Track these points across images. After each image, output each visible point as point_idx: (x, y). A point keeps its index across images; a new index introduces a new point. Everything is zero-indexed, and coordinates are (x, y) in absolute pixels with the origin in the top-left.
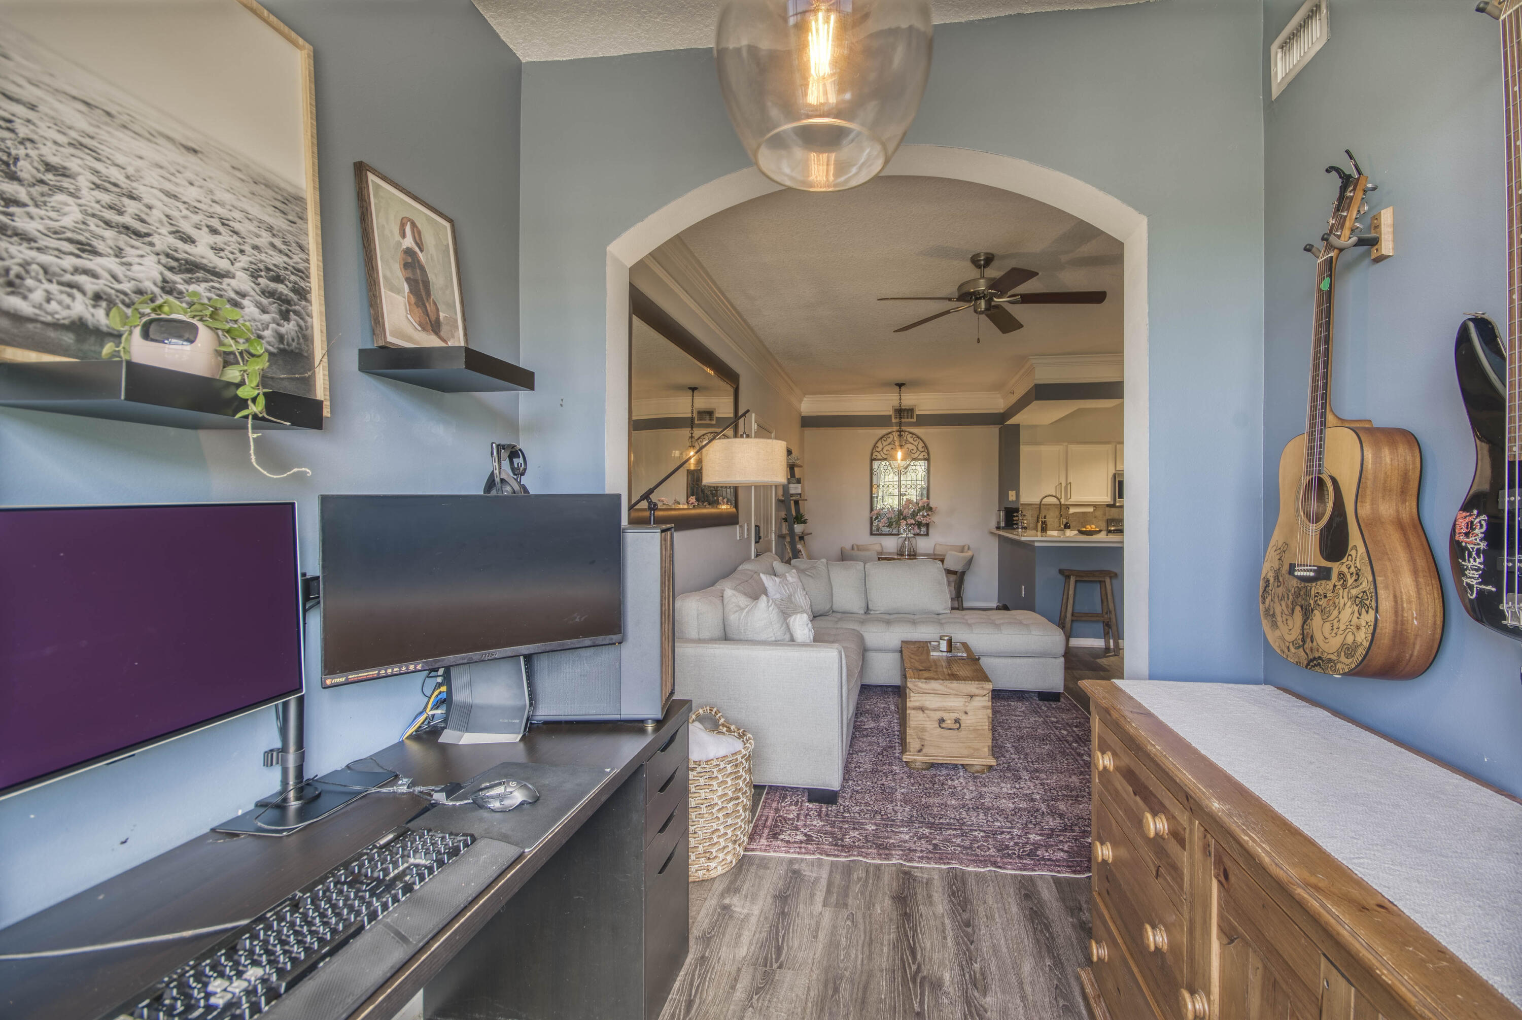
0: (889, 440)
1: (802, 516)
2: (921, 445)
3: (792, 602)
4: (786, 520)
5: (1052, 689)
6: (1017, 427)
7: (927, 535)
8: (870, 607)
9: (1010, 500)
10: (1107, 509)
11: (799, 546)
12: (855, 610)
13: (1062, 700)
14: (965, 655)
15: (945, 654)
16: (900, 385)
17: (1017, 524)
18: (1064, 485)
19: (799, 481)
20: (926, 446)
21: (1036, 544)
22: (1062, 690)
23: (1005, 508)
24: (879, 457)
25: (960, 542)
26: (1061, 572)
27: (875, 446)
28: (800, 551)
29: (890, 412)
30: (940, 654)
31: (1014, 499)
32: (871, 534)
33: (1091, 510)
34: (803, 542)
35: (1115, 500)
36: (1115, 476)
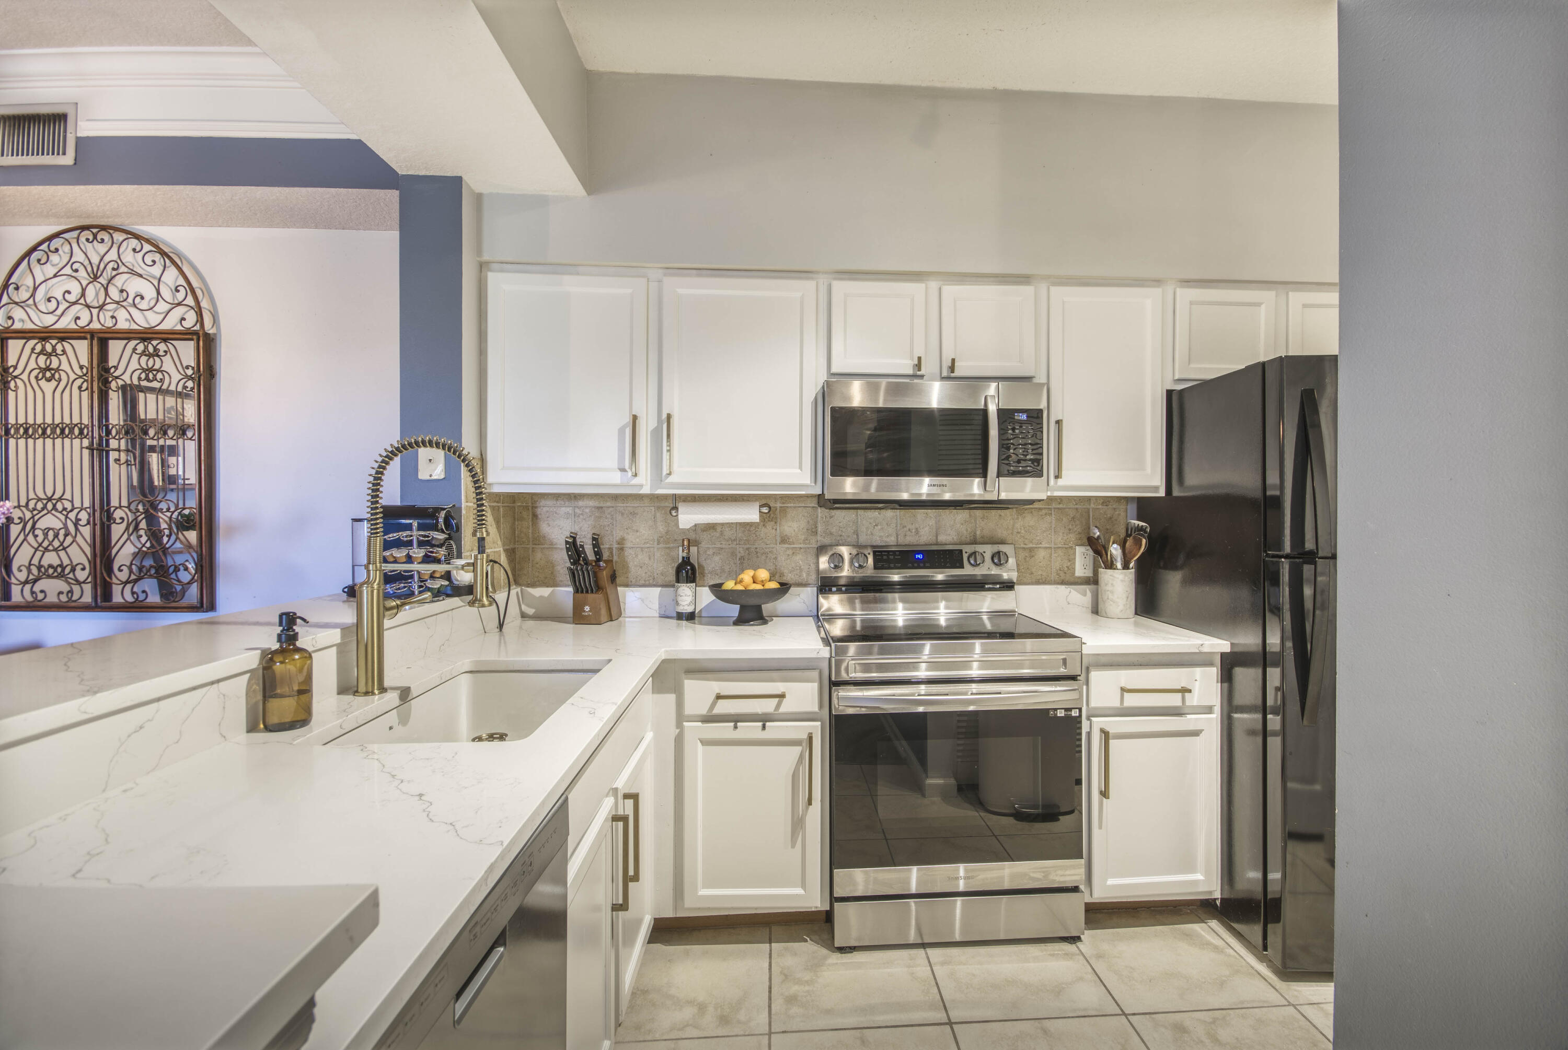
9: (423, 475)
18: (647, 423)
20: (189, 286)
24: (21, 321)
27: (8, 283)
33: (752, 514)
35: (821, 474)
36: (826, 392)
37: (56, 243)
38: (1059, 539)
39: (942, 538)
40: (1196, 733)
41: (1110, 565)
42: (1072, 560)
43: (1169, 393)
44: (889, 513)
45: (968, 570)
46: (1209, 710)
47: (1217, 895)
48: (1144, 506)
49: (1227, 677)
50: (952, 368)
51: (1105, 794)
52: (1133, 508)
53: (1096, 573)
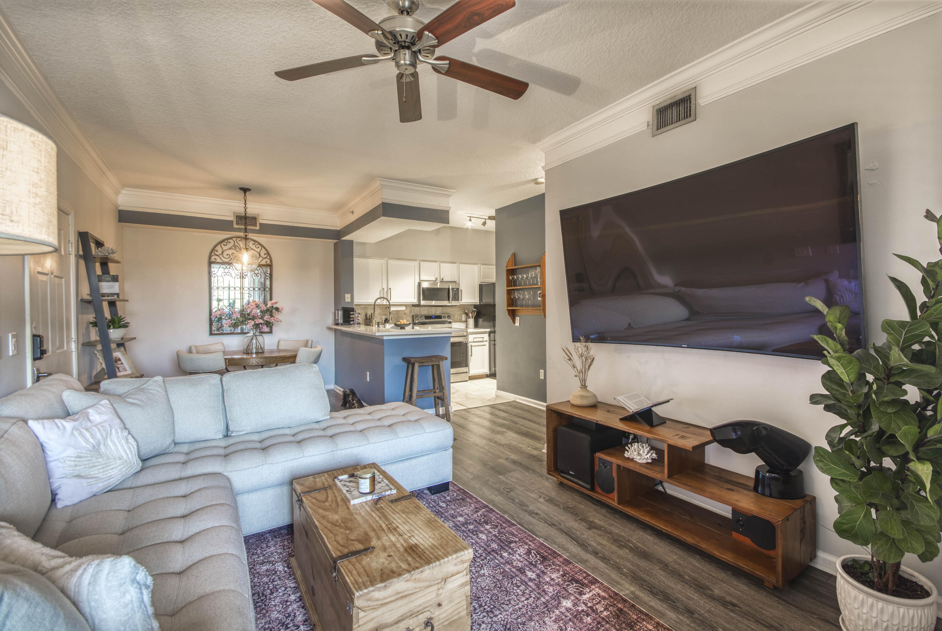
0: (229, 245)
1: (120, 319)
2: (263, 252)
3: (100, 454)
4: (95, 324)
5: (443, 480)
6: (351, 242)
7: (271, 332)
8: (231, 428)
9: (346, 301)
10: (413, 308)
11: (117, 354)
12: (210, 436)
13: (451, 488)
14: (394, 492)
15: (369, 498)
16: (245, 190)
17: (353, 320)
18: (385, 290)
19: (115, 279)
20: (268, 254)
21: (385, 338)
22: (451, 480)
23: (343, 308)
24: (219, 260)
25: (304, 336)
26: (404, 359)
27: (213, 249)
28: (119, 360)
29: (231, 218)
30: (363, 499)
31: (350, 301)
32: (211, 334)
33: (403, 308)
34: (122, 349)
35: (419, 300)
36: (419, 284)
37: (230, 240)
38: (459, 313)
39: (437, 313)
40: (485, 345)
41: (469, 318)
42: (462, 317)
43: (480, 285)
44: (426, 308)
45: (443, 320)
46: (487, 341)
47: (488, 373)
48: (475, 306)
49: (489, 336)
50: (443, 279)
51: (471, 356)
52: (473, 306)
53: (466, 320)
